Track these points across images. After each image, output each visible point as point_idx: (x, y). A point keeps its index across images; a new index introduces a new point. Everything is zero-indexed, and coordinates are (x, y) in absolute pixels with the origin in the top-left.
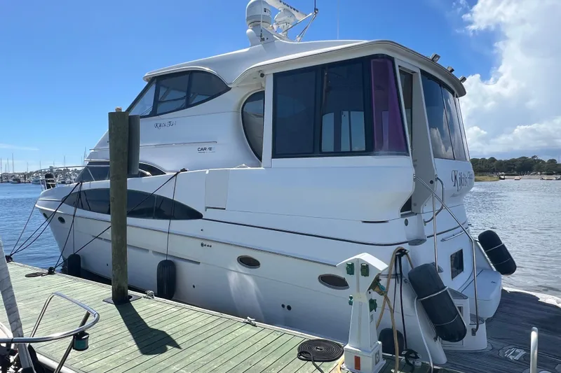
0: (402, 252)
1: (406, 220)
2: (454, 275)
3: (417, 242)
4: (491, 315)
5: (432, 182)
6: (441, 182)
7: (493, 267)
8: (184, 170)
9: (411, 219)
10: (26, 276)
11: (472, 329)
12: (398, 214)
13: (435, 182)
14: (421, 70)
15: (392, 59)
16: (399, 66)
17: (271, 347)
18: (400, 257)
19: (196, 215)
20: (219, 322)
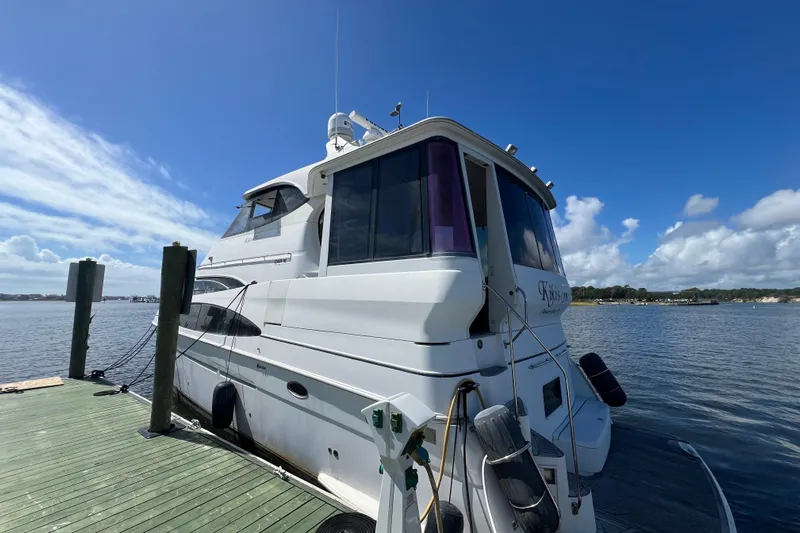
0: (468, 387)
1: (480, 342)
2: (549, 411)
3: (494, 370)
4: (599, 467)
5: (511, 293)
6: (523, 293)
7: (599, 397)
8: (254, 283)
9: (486, 340)
10: (95, 395)
11: (573, 505)
12: (466, 332)
13: (515, 293)
14: (496, 165)
15: (455, 145)
16: (465, 154)
17: (282, 525)
18: (465, 393)
19: (255, 331)
20: (246, 471)
